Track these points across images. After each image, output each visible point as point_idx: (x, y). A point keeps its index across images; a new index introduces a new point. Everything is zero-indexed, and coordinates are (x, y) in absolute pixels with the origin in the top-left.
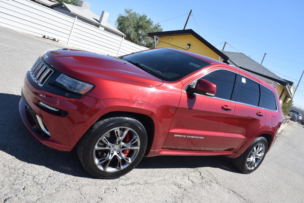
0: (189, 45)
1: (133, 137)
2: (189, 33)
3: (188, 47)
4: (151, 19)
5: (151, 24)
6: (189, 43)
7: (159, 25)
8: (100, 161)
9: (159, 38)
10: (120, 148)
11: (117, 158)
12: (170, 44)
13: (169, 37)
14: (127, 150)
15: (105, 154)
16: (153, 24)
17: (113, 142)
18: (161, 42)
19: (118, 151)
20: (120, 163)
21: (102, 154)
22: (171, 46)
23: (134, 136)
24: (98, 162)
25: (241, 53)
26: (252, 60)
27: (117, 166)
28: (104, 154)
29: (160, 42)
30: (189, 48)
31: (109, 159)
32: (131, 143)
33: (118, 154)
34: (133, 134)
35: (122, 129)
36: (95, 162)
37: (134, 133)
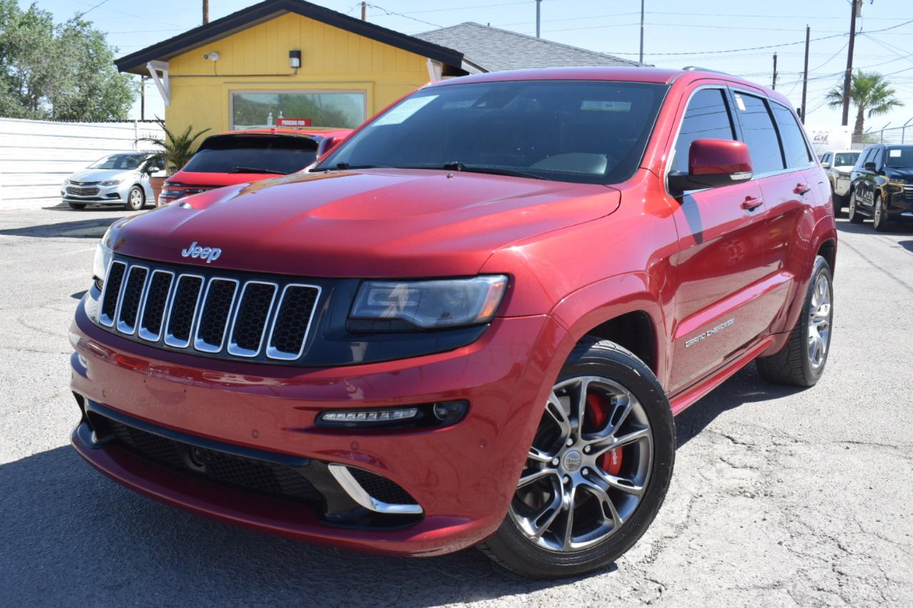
0: (296, 54)
1: (612, 403)
2: (283, 11)
3: (295, 62)
4: (37, 6)
5: (46, 23)
6: (292, 49)
7: (84, 19)
8: (540, 523)
9: (166, 64)
10: (584, 455)
11: (591, 493)
12: (218, 74)
13: (205, 49)
14: (610, 453)
15: (546, 496)
16: (55, 22)
17: (555, 445)
18: (181, 79)
19: (582, 469)
20: (605, 503)
21: (537, 498)
22: (224, 83)
23: (614, 395)
24: (535, 530)
25: (467, 23)
26: (517, 35)
27: (603, 519)
28: (542, 498)
29: (177, 81)
30: (300, 66)
31: (564, 504)
32: (614, 423)
33: (586, 477)
34: (608, 392)
35: (564, 391)
36: (524, 531)
37: (608, 389)
